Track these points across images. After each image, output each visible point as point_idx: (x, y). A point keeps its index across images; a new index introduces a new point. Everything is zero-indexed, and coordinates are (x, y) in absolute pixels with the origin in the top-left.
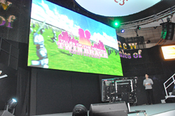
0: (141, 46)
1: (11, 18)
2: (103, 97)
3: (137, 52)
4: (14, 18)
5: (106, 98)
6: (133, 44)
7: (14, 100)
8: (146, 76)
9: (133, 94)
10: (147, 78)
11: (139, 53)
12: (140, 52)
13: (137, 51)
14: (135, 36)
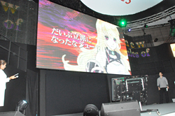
0: (149, 45)
1: (19, 21)
2: (113, 96)
3: (145, 51)
4: (22, 21)
5: (117, 97)
6: (140, 43)
7: (25, 102)
8: (160, 74)
9: (144, 92)
10: (161, 77)
11: (147, 52)
12: (148, 50)
13: (144, 49)
14: (142, 34)
